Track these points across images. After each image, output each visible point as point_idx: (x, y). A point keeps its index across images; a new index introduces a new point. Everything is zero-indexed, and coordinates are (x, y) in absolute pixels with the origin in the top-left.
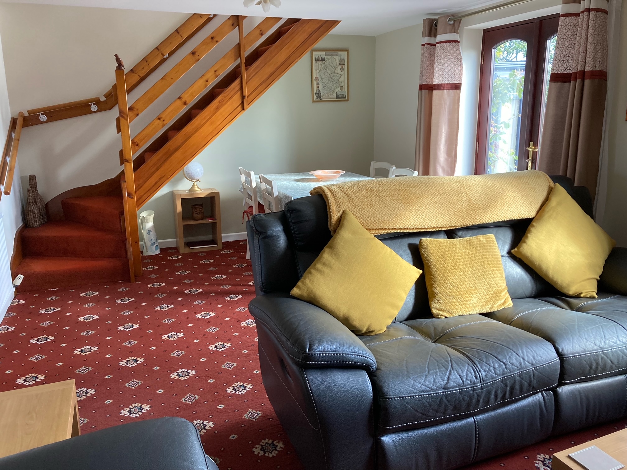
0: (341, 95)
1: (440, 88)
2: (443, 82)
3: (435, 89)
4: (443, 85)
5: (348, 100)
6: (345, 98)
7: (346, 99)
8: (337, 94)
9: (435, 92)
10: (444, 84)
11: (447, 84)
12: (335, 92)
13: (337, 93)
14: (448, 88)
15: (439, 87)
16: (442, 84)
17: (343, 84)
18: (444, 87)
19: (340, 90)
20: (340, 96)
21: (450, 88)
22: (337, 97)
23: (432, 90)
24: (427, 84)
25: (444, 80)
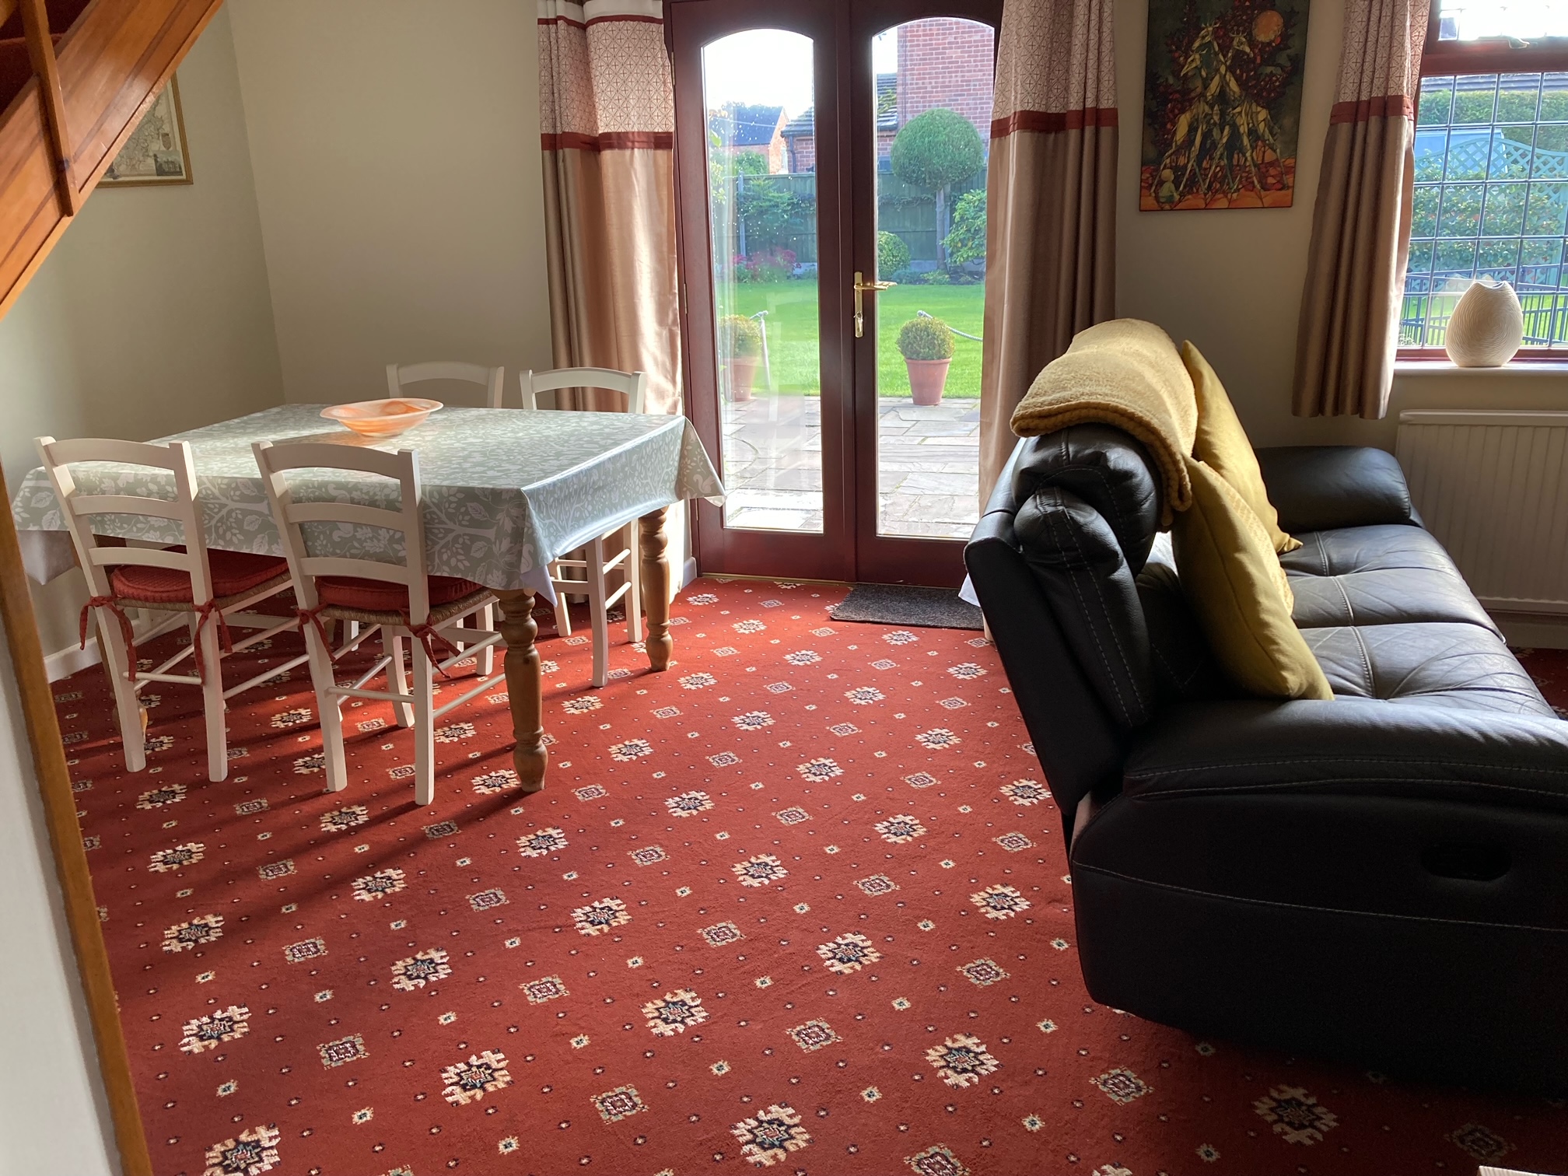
0: (167, 162)
1: (625, 144)
2: (629, 129)
3: (611, 146)
4: (631, 136)
5: (188, 181)
6: (180, 173)
7: (184, 177)
8: (156, 161)
9: (607, 155)
10: (633, 133)
11: (639, 132)
12: (151, 154)
13: (155, 156)
14: (642, 145)
15: (616, 141)
16: (627, 133)
17: (166, 129)
18: (633, 142)
19: (163, 148)
20: (165, 168)
21: (645, 145)
22: (160, 171)
23: (599, 151)
24: (575, 131)
25: (631, 122)
